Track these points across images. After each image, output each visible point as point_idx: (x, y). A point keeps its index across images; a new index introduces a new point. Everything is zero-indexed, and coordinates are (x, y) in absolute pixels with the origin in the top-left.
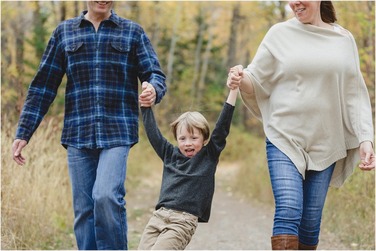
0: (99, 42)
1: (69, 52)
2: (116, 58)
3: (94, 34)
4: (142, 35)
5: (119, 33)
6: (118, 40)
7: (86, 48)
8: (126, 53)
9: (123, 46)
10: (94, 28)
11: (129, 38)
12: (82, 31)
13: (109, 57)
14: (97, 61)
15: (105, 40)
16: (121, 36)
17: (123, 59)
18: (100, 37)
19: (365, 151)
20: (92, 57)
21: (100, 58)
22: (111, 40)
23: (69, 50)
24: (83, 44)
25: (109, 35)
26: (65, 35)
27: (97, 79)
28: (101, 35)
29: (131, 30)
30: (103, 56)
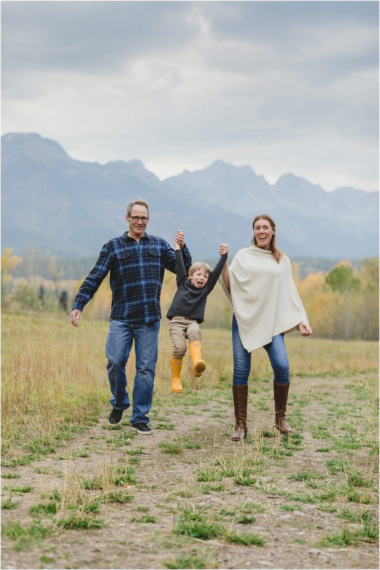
0: (141, 252)
1: (120, 259)
2: (153, 261)
3: (137, 247)
4: (167, 244)
5: (152, 244)
6: (152, 249)
7: (133, 256)
8: (158, 257)
9: (157, 253)
10: (136, 243)
11: (159, 247)
12: (128, 246)
13: (149, 261)
14: (141, 264)
15: (144, 250)
16: (154, 246)
17: (157, 261)
18: (141, 248)
19: (304, 325)
20: (138, 261)
21: (143, 262)
22: (148, 249)
23: (121, 258)
24: (131, 254)
25: (146, 247)
26: (116, 248)
27: (142, 277)
28: (141, 247)
29: (159, 242)
30: (144, 261)
